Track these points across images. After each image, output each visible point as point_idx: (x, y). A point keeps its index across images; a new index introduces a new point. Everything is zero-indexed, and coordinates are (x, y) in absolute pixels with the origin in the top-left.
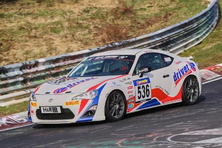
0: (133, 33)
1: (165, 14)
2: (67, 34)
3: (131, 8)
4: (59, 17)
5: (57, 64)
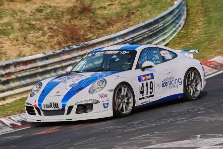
0: (92, 35)
1: (128, 12)
2: (18, 36)
3: (89, 6)
4: (8, 17)
5: (7, 71)
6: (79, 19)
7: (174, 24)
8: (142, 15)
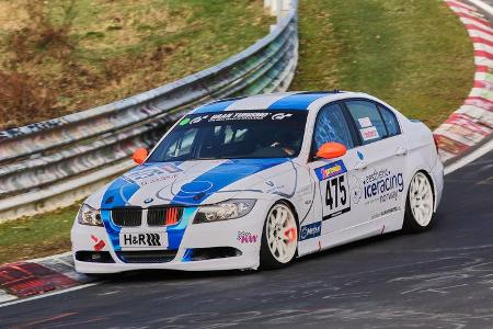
0: (67, 101)
1: (156, 48)
3: (61, 31)
6: (35, 61)
7: (268, 81)
8: (190, 54)
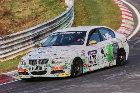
0: (12, 30)
1: (36, 15)
3: (10, 11)
6: (3, 19)
7: (67, 23)
8: (45, 16)
